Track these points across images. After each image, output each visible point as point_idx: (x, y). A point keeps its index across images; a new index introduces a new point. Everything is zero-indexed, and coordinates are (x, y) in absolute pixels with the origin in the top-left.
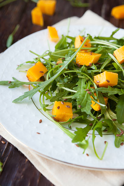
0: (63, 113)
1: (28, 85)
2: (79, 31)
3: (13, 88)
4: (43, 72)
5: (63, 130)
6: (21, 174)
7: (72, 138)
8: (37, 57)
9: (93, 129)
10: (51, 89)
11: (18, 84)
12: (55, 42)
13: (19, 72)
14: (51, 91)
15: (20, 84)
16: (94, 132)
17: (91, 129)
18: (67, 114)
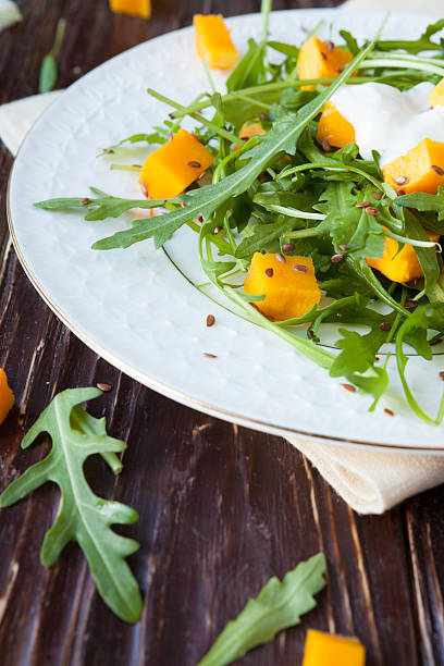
0: (287, 290)
1: (149, 210)
2: (304, 30)
3: (100, 222)
4: (200, 166)
5: (292, 344)
6: (187, 473)
7: (326, 368)
8: (173, 110)
9: (392, 341)
10: (230, 220)
11: (115, 208)
12: (224, 69)
13: (112, 168)
14: (231, 227)
15: (120, 205)
16: (399, 349)
17: (388, 340)
18: (301, 291)
